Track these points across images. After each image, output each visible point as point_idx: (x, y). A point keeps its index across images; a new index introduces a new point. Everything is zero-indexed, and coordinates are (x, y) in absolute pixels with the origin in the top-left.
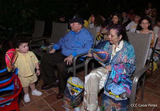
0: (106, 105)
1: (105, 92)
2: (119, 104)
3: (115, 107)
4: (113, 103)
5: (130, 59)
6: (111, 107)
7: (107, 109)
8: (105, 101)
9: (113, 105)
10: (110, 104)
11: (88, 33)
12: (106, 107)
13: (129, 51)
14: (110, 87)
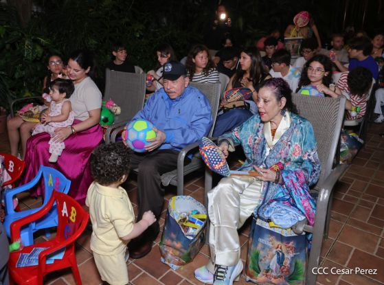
0: (263, 249)
1: (259, 222)
2: (291, 244)
3: (283, 252)
4: (277, 243)
5: (309, 151)
6: (275, 250)
7: (265, 257)
8: (260, 240)
9: (278, 248)
10: (271, 246)
11: (202, 96)
12: (262, 253)
13: (304, 134)
14: (268, 212)
